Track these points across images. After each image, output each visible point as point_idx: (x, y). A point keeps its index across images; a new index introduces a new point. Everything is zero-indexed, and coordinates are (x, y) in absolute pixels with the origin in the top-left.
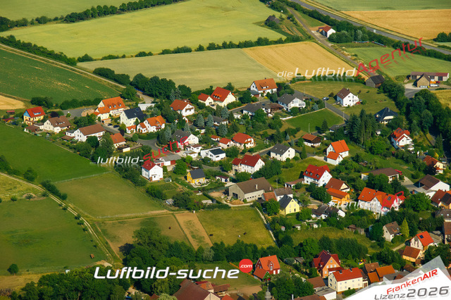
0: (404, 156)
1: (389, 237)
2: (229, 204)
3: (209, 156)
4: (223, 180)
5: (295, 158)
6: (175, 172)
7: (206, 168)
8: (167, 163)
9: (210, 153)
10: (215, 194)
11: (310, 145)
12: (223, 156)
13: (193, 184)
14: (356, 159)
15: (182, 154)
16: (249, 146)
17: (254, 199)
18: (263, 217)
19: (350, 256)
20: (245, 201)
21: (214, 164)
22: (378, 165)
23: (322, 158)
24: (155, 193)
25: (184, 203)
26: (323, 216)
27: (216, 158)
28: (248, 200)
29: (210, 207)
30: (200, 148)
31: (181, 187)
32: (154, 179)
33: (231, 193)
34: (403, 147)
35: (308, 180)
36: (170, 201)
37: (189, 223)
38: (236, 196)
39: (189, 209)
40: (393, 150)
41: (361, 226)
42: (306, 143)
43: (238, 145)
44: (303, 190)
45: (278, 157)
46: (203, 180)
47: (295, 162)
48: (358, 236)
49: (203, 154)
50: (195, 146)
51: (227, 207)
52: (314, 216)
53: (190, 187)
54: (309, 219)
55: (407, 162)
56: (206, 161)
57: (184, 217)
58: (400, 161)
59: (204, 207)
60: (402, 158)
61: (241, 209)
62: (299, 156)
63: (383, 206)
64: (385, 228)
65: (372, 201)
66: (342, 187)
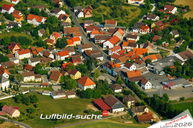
1: (41, 35)
14: (25, 1)
19: (24, 44)
22: (35, 4)
23: (9, 1)
26: (12, 27)
35: (4, 11)
41: (29, 31)
44: (2, 15)
48: (27, 35)
52: (7, 27)
54: (5, 28)
55: (47, 2)
58: (44, 2)
63: (38, 22)
64: (39, 31)
65: (33, 20)
66: (19, 14)
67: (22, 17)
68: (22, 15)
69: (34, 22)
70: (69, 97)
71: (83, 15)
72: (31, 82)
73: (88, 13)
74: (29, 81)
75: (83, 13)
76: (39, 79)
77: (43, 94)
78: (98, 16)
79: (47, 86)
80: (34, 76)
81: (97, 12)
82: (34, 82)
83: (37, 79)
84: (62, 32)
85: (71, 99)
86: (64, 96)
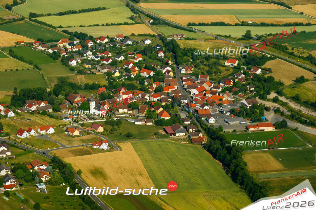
0: (160, 60)
1: (146, 83)
2: (96, 73)
3: (94, 59)
4: (97, 66)
5: (124, 60)
6: (81, 63)
7: (92, 62)
8: (79, 60)
9: (95, 57)
10: (92, 70)
11: (130, 56)
12: (99, 58)
13: (86, 67)
14: (144, 60)
15: (85, 58)
16: (109, 56)
17: (105, 72)
18: (107, 77)
19: (131, 89)
20: (102, 72)
21: (96, 61)
22: (150, 62)
23: (133, 60)
24: (72, 69)
25: (80, 72)
26: (127, 77)
27: (96, 59)
28: (103, 72)
29: (89, 74)
30: (92, 56)
31: (82, 68)
32: (73, 65)
33: (98, 70)
34: (160, 57)
35: (125, 66)
36: (76, 72)
37: (81, 79)
38: (99, 70)
39: (82, 74)
40: (157, 57)
41: (138, 80)
42: (129, 55)
43: (105, 55)
44: (123, 69)
45: (118, 59)
46: (90, 66)
47: (123, 61)
48: (137, 84)
49: (92, 58)
50: (90, 55)
51: (95, 74)
52: (124, 77)
53: (85, 68)
54: (122, 78)
55: (160, 61)
56: (93, 60)
57: (79, 77)
58: (158, 61)
59: (87, 74)
60: (159, 60)
61: (100, 75)
62: (125, 59)
63: (148, 74)
64: (145, 81)
65: (144, 73)
66: (135, 69)
67: (137, 71)
68: (138, 69)
69: (145, 74)
70: (148, 124)
71: (185, 72)
72: (125, 113)
73: (189, 69)
74: (123, 112)
75: (185, 70)
76: (130, 111)
77: (129, 121)
78: (197, 73)
79: (134, 116)
80: (127, 109)
81: (197, 70)
82: (127, 113)
83: (129, 111)
84: (163, 82)
85: (149, 125)
86: (144, 123)
